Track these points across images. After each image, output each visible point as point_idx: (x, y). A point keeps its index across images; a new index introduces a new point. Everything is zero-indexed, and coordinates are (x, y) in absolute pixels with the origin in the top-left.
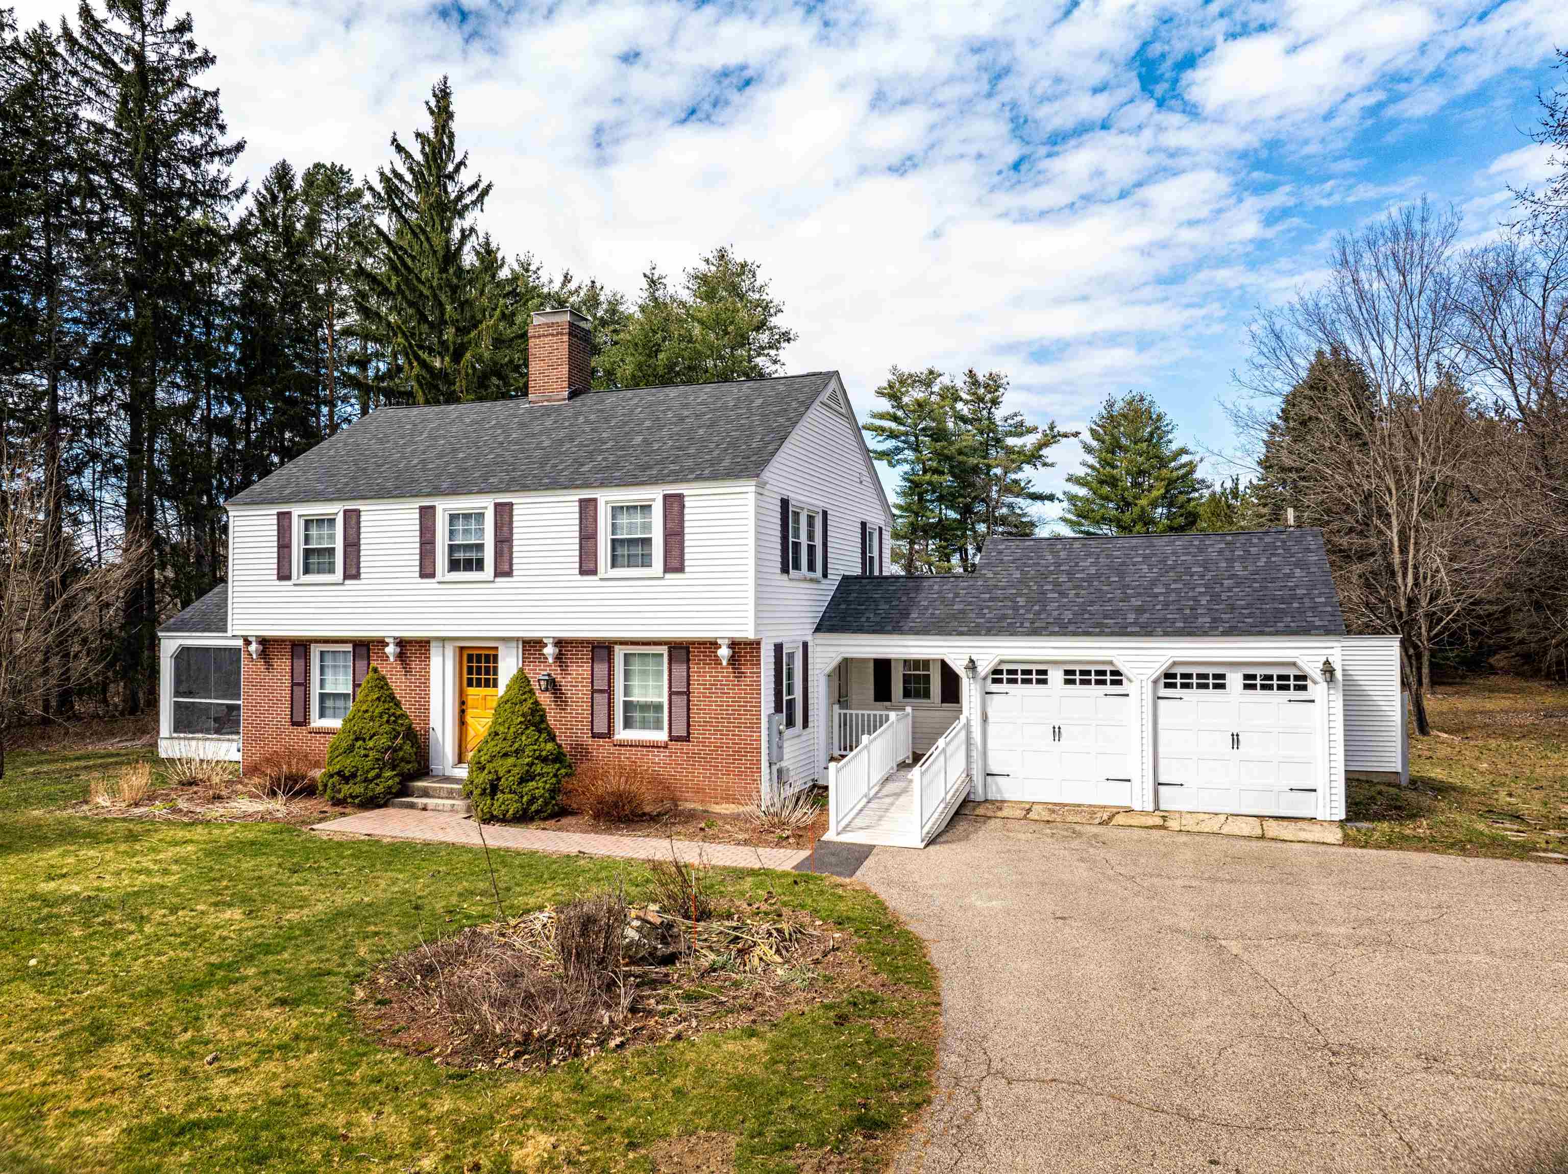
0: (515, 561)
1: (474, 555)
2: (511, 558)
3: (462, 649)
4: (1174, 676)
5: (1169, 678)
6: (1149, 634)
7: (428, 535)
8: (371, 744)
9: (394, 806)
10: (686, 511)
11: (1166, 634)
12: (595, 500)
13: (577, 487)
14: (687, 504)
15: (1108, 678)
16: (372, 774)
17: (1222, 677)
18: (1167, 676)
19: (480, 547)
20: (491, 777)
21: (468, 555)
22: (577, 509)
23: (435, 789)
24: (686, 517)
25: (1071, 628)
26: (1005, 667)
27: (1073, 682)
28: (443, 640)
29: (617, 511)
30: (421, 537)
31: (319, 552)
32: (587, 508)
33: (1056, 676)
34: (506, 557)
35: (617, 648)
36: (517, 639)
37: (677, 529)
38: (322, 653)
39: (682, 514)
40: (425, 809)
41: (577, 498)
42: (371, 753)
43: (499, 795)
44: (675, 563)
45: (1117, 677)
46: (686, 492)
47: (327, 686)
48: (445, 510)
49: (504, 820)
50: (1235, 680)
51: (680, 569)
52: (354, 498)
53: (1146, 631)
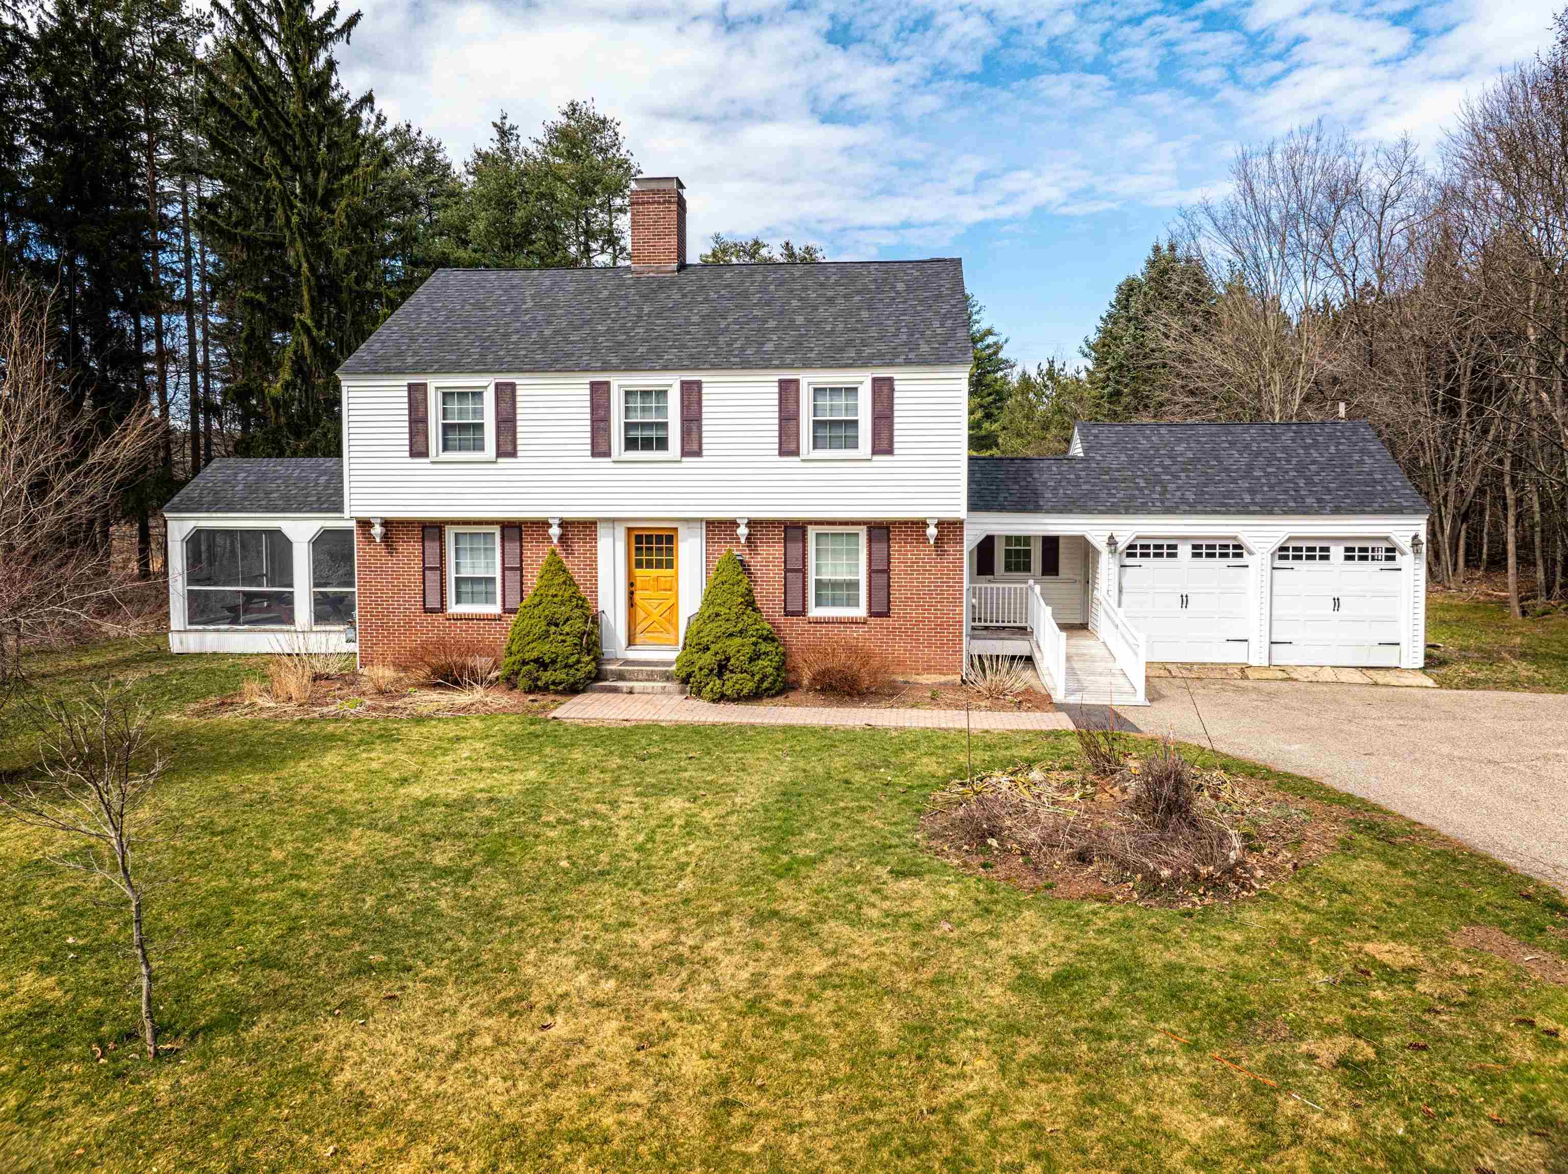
0: (704, 441)
1: (653, 434)
2: (700, 438)
3: (629, 529)
4: (1287, 549)
5: (1283, 552)
6: (1271, 513)
7: (601, 413)
8: (567, 629)
9: (594, 691)
10: (896, 394)
11: (1285, 513)
12: (797, 381)
13: (777, 367)
14: (896, 388)
15: (1231, 551)
16: (573, 659)
17: (1327, 549)
18: (1282, 549)
19: (664, 425)
20: (719, 657)
21: (647, 433)
22: (777, 390)
23: (633, 672)
24: (896, 401)
25: (1200, 508)
26: (1139, 543)
27: (1199, 555)
28: (613, 520)
29: (818, 391)
30: (592, 414)
31: (463, 427)
32: (788, 389)
33: (1185, 550)
34: (694, 436)
35: (810, 528)
36: (701, 520)
37: (887, 412)
38: (457, 535)
39: (891, 398)
40: (631, 693)
41: (776, 378)
42: (568, 638)
43: (727, 675)
44: (884, 445)
45: (1239, 550)
46: (896, 376)
47: (462, 570)
48: (620, 386)
49: (739, 698)
50: (1337, 552)
51: (890, 451)
52: (509, 371)
53: (1267, 509)
